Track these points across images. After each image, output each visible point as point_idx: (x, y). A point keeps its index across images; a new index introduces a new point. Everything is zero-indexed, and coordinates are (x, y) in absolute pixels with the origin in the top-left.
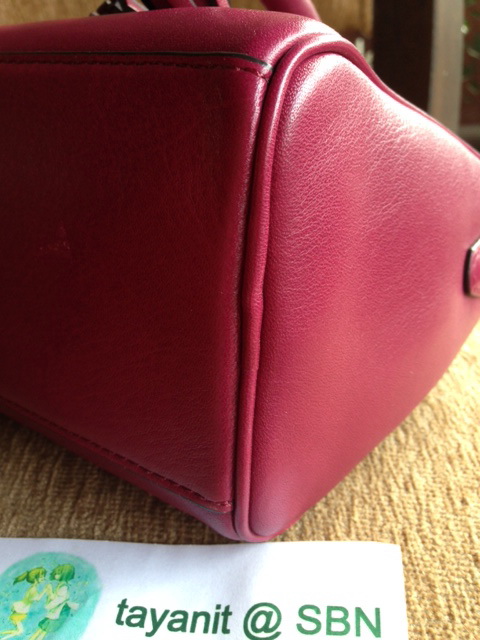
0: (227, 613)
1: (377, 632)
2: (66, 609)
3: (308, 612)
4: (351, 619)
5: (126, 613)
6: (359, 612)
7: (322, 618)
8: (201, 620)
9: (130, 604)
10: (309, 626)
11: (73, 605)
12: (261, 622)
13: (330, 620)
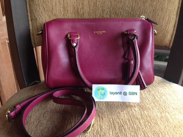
0: (121, 92)
2: (104, 93)
4: (134, 93)
7: (131, 93)
8: (119, 93)
9: (111, 92)
11: (105, 93)
13: (132, 93)
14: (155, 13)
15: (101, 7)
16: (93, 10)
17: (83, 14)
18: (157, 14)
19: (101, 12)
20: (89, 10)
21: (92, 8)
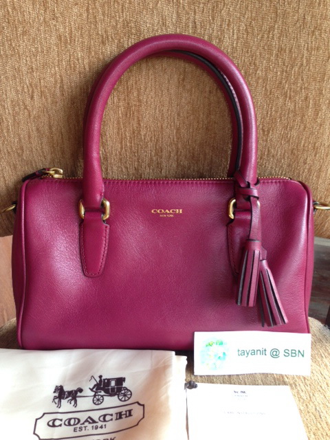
0: (265, 350)
1: (303, 356)
3: (287, 351)
4: (297, 353)
5: (240, 352)
6: (299, 351)
7: (290, 352)
8: (259, 352)
10: (287, 355)
11: (226, 352)
12: (275, 353)
13: (292, 353)
14: (297, 157)
15: (151, 140)
16: (131, 149)
17: (104, 158)
18: (302, 160)
19: (153, 154)
20: (122, 148)
21: (128, 144)
